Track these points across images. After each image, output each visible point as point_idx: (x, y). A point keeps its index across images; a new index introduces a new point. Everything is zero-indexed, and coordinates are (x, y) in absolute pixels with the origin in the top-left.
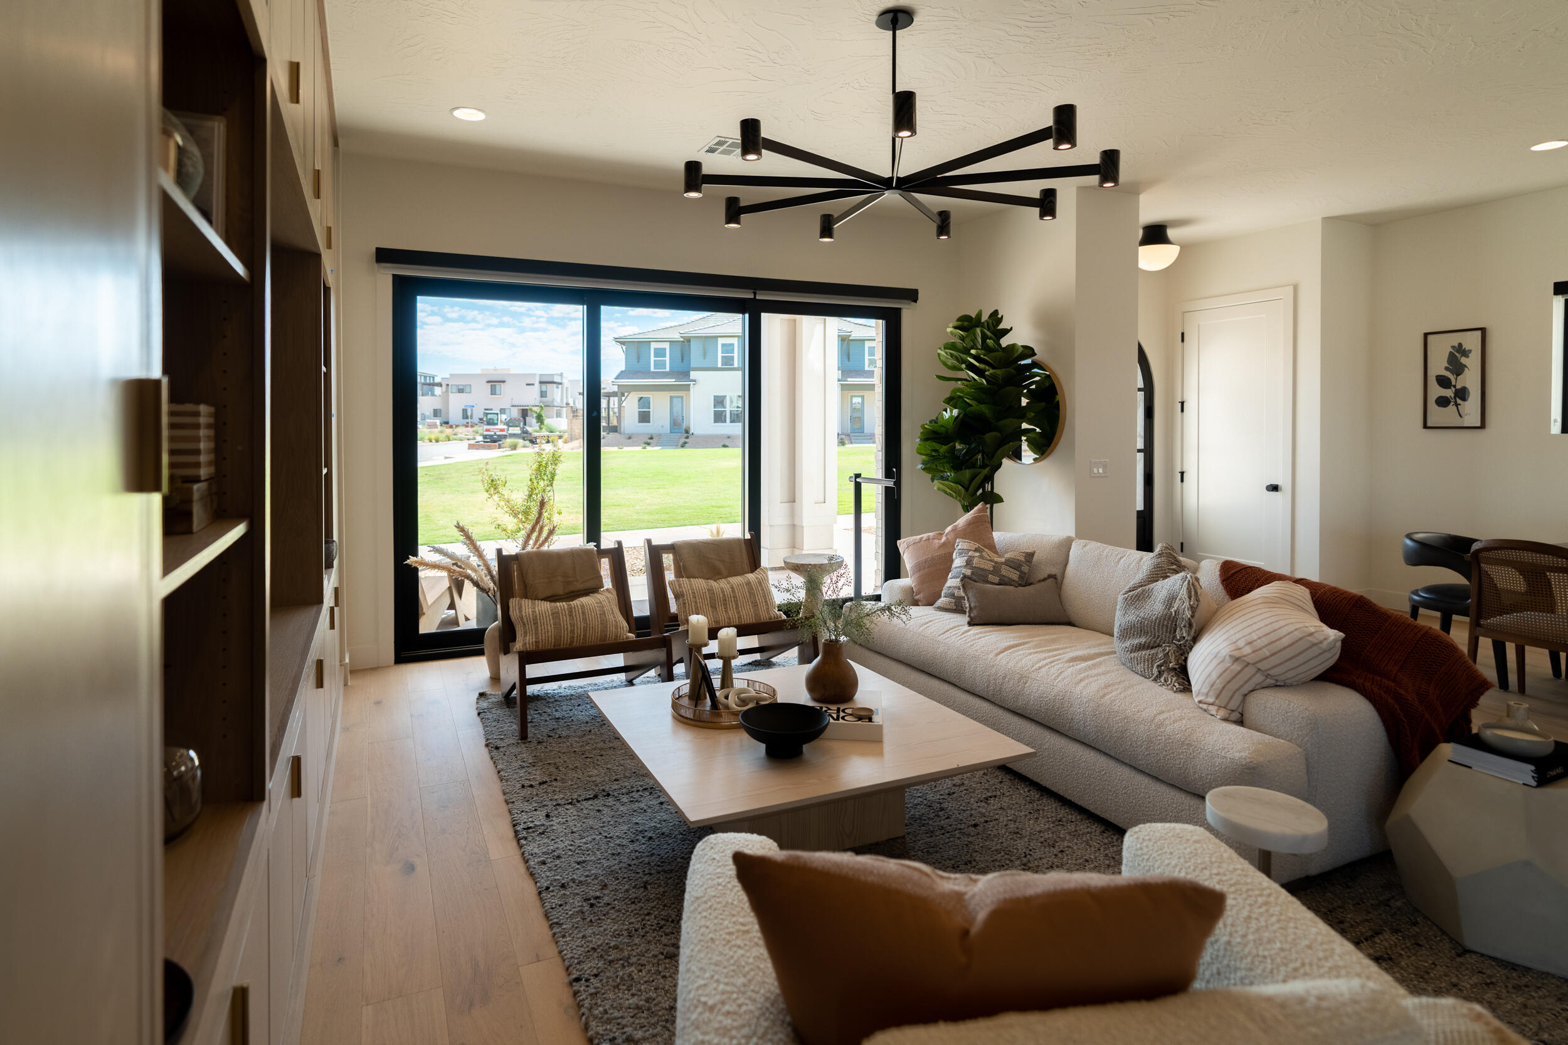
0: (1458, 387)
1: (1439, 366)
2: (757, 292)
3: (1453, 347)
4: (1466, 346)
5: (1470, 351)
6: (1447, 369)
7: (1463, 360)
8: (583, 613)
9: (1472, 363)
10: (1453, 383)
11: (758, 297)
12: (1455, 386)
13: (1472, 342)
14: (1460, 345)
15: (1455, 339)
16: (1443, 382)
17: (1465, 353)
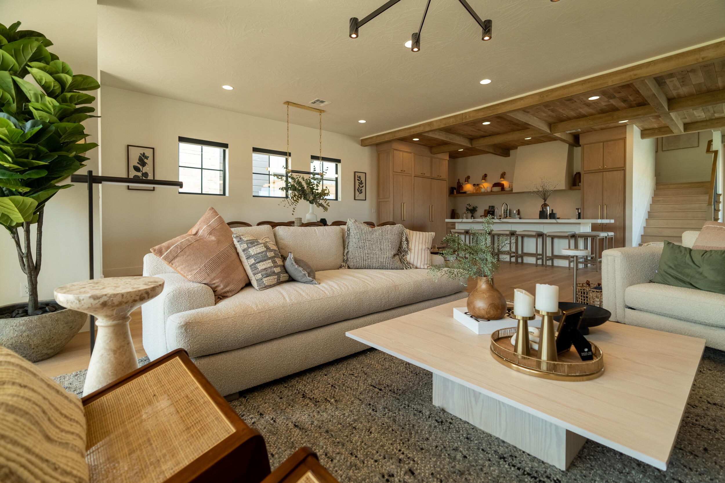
0: (144, 172)
1: (134, 161)
3: (141, 154)
4: (147, 154)
5: (148, 157)
6: (138, 163)
7: (145, 160)
9: (149, 162)
10: (141, 170)
12: (142, 171)
13: (148, 153)
14: (144, 153)
15: (142, 151)
16: (137, 169)
17: (147, 158)
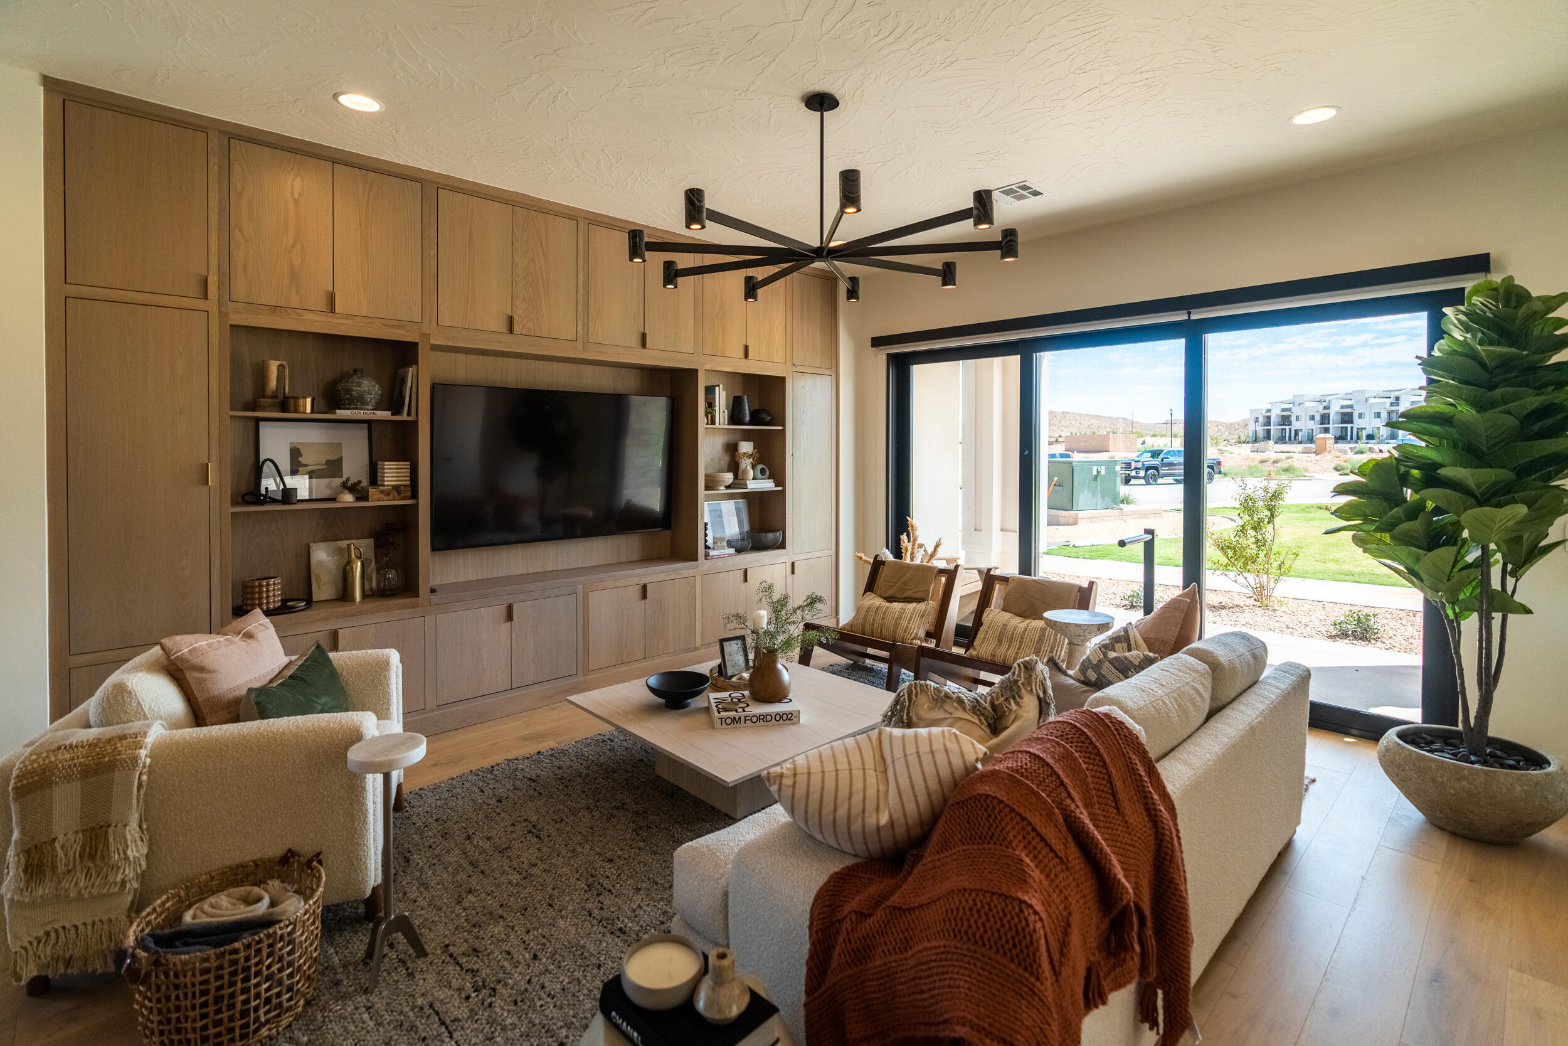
2: (1192, 311)
8: (885, 613)
11: (1193, 317)
